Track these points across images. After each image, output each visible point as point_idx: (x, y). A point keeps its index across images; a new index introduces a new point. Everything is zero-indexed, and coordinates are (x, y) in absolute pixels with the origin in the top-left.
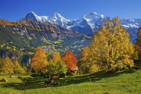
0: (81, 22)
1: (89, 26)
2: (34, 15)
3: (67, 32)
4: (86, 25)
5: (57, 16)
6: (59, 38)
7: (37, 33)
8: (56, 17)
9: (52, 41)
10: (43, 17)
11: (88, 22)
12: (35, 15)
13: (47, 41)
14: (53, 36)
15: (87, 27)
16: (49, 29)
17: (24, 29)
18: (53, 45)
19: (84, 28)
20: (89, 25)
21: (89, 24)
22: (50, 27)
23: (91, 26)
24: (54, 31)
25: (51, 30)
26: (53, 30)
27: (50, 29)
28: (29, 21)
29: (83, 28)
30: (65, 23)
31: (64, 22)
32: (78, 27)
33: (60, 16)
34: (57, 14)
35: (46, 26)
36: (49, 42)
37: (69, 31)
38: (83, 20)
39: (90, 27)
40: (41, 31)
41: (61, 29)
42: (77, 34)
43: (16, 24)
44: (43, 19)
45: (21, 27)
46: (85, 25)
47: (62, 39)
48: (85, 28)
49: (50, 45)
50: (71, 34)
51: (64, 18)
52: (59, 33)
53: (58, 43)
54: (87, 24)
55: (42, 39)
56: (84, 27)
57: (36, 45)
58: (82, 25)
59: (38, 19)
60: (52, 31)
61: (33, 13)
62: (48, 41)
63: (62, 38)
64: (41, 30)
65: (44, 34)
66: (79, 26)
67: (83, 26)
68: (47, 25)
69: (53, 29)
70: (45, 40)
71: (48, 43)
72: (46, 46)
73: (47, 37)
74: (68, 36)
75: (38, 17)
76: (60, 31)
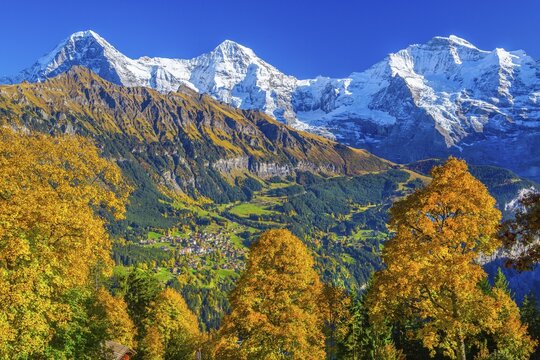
0: (376, 96)
1: (424, 117)
2: (101, 49)
3: (305, 150)
4: (408, 109)
5: (239, 61)
6: (258, 187)
7: (136, 154)
8: (228, 66)
9: (221, 202)
10: (152, 62)
11: (414, 94)
12: (111, 52)
13: (190, 200)
14: (223, 174)
15: (410, 122)
16: (200, 130)
17: (63, 129)
18: (231, 225)
19: (392, 127)
20: (424, 111)
21: (425, 105)
22: (208, 122)
23: (439, 118)
24: (227, 145)
25: (212, 136)
26: (221, 138)
27: (209, 131)
28: (88, 86)
29: (388, 129)
30: (280, 97)
31: (274, 95)
32: (358, 121)
33: (254, 60)
34: (236, 49)
35: (184, 115)
36: (206, 207)
37: (316, 143)
38: (386, 84)
39: (430, 119)
40: (154, 143)
41: (268, 130)
42: (363, 163)
43: (14, 102)
44: (154, 76)
45: (40, 116)
46: (401, 110)
47: (277, 193)
48: (398, 126)
49: (213, 225)
50: (324, 164)
51: (275, 72)
52: (260, 153)
53: (259, 211)
54: (412, 102)
55: (161, 189)
56: (393, 121)
57: (133, 225)
58: (381, 107)
59: (129, 73)
60: (217, 141)
61: (100, 40)
62: (195, 199)
63: (274, 186)
64: (156, 139)
65: (176, 159)
66: (365, 114)
67: (385, 119)
68: (190, 109)
69: (224, 134)
70: (182, 194)
71: (203, 213)
72: (193, 229)
73: (192, 180)
74: (308, 174)
75: (124, 65)
76: (266, 144)
